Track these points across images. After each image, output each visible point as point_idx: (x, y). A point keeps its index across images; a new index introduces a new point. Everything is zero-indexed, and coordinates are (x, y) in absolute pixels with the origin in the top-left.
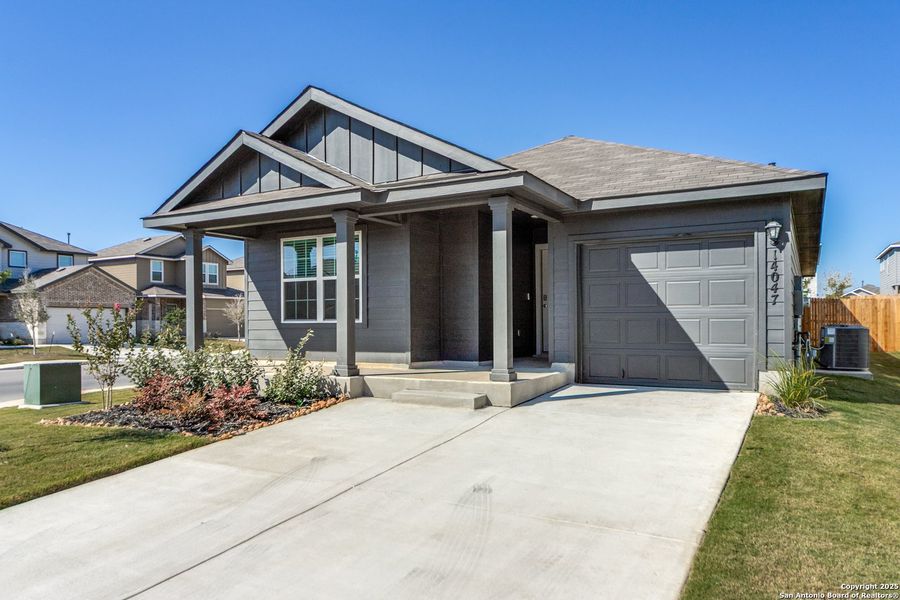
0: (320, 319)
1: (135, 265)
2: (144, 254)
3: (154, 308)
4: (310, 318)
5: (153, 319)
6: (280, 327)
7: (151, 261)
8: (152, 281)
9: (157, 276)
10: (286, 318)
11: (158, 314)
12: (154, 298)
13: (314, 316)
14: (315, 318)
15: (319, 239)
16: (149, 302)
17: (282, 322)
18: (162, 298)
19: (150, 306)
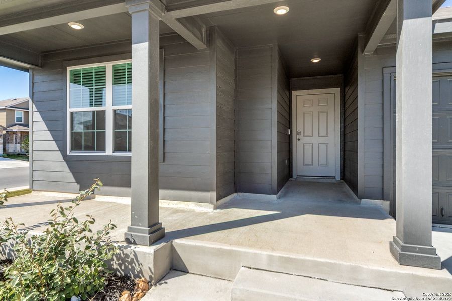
0: (109, 150)
1: (5, 113)
2: (10, 107)
3: (16, 137)
4: (98, 150)
5: (16, 143)
6: (66, 158)
7: (15, 112)
8: (16, 122)
9: (19, 119)
10: (72, 150)
11: (18, 141)
12: (16, 132)
13: (102, 148)
14: (104, 150)
15: (109, 67)
16: (14, 134)
17: (68, 153)
18: (21, 132)
19: (14, 136)
